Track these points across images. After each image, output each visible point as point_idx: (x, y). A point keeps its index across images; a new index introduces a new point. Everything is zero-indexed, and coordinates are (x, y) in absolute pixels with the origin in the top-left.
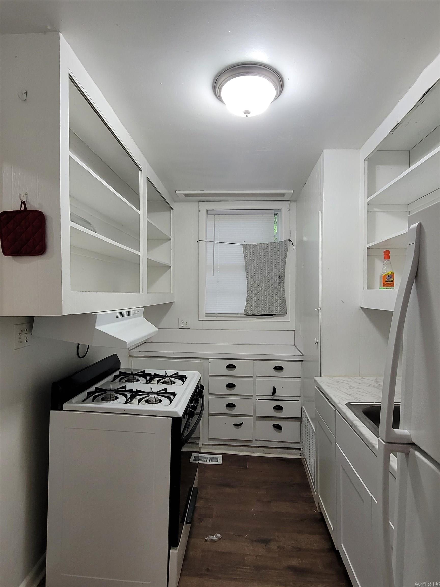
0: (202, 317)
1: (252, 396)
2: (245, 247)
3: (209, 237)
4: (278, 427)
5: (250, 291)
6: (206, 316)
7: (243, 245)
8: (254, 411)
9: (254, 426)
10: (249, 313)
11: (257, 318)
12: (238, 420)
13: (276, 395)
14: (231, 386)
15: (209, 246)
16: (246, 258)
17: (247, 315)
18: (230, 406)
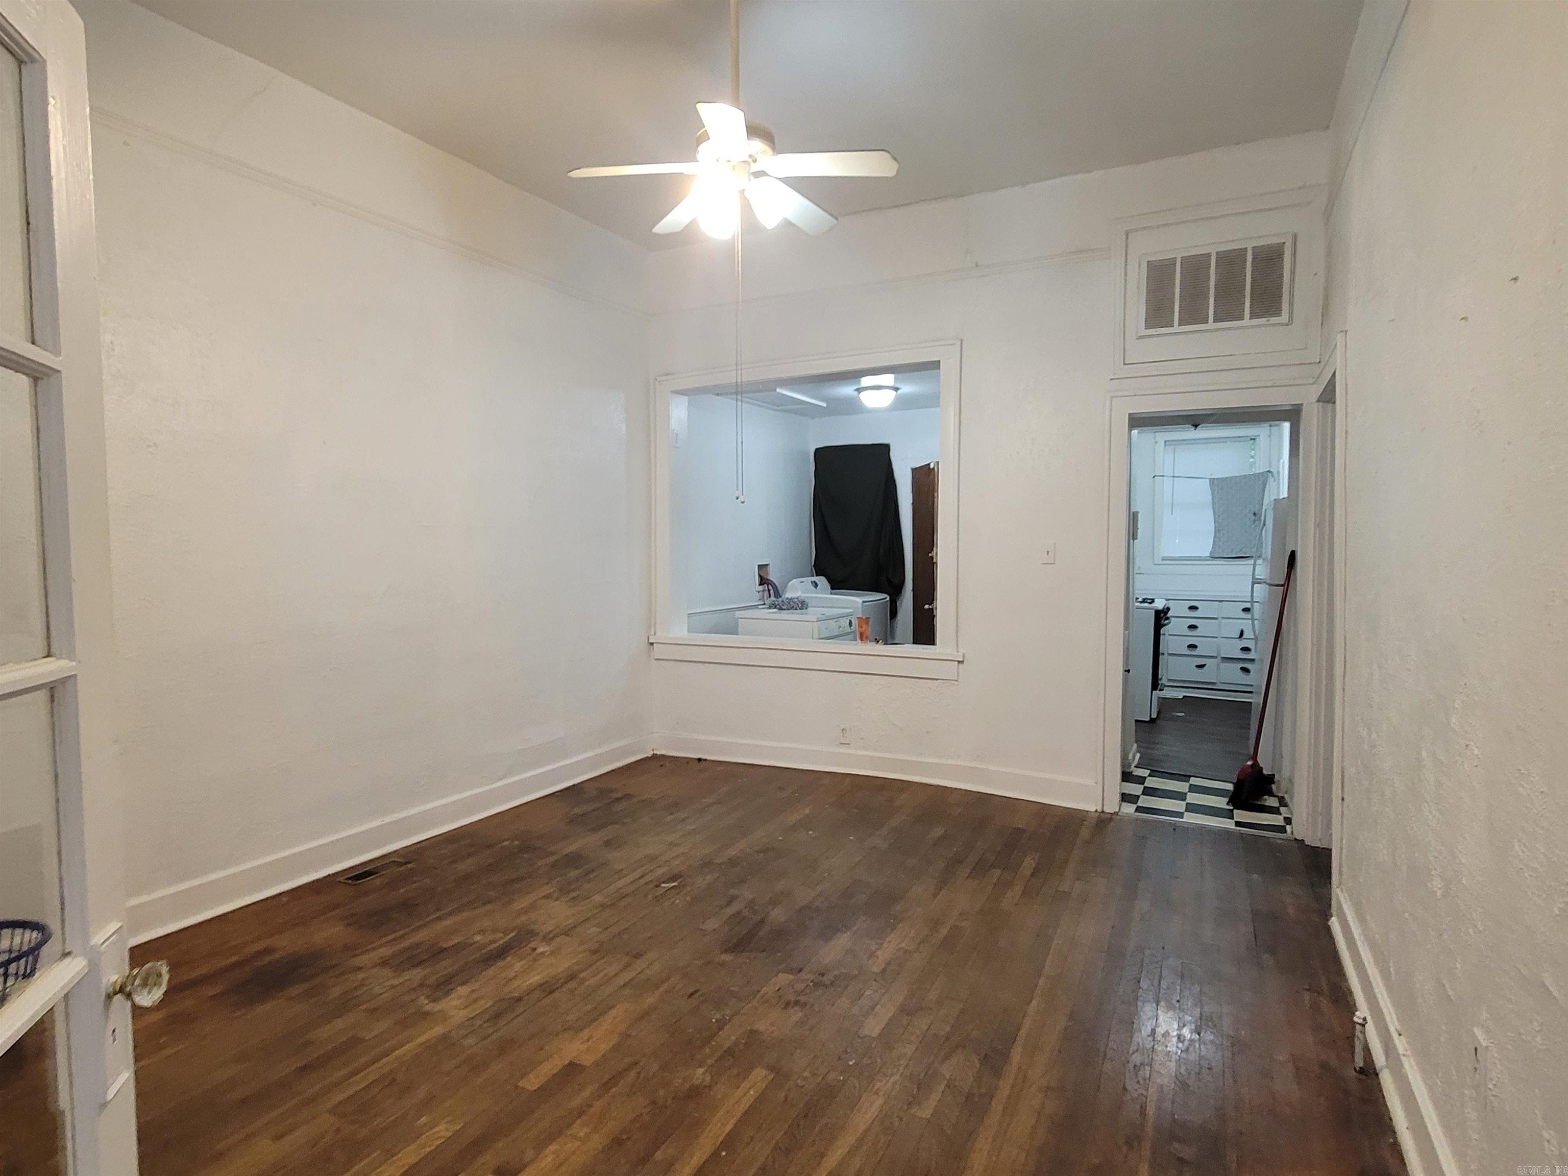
0: (1158, 560)
1: (1216, 637)
2: (1212, 481)
3: (1168, 472)
4: (1245, 670)
5: (1217, 531)
6: (1163, 560)
7: (1210, 479)
8: (1219, 651)
9: (1218, 669)
10: (1216, 555)
11: (1225, 561)
12: (1201, 661)
13: (1244, 636)
14: (1193, 627)
15: (1167, 481)
16: (1213, 494)
17: (1213, 558)
18: (1192, 647)
